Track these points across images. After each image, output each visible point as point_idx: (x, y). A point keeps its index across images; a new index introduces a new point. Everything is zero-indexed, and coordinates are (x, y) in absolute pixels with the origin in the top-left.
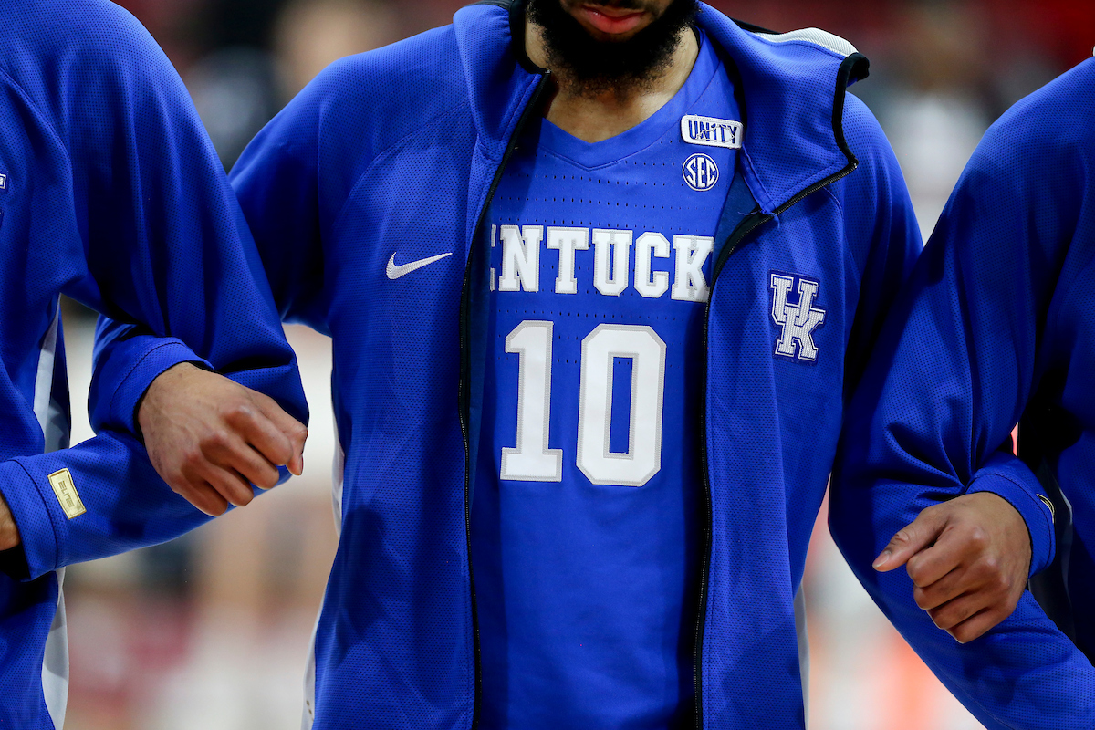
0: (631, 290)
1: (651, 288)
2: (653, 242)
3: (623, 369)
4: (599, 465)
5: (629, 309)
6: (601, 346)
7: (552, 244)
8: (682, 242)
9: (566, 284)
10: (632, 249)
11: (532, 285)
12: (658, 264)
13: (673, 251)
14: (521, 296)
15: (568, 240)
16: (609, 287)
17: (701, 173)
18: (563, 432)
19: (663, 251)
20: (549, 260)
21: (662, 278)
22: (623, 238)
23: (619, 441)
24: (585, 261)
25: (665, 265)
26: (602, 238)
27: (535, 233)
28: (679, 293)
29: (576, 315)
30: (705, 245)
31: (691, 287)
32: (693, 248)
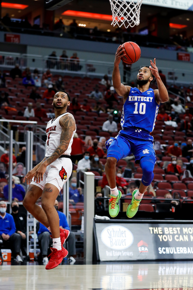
1: (145, 100)
2: (145, 97)
3: (143, 106)
4: (141, 113)
5: (143, 102)
6: (141, 104)
9: (139, 100)
11: (136, 100)
12: (145, 99)
15: (139, 97)
16: (142, 100)
18: (138, 110)
19: (146, 98)
20: (138, 99)
21: (146, 100)
22: (143, 97)
23: (142, 111)
24: (140, 99)
26: (142, 97)
27: (137, 97)
28: (147, 101)
29: (139, 102)
30: (149, 98)
31: (148, 101)
32: (148, 98)
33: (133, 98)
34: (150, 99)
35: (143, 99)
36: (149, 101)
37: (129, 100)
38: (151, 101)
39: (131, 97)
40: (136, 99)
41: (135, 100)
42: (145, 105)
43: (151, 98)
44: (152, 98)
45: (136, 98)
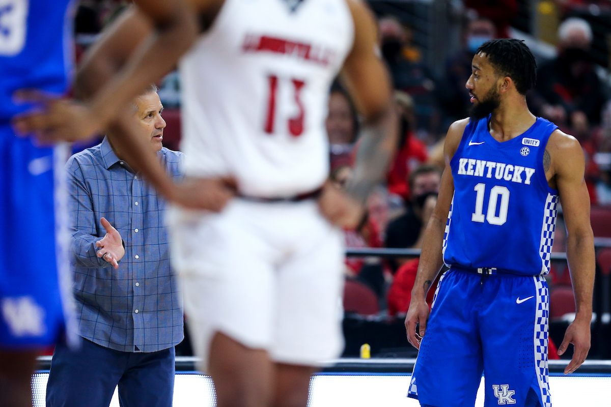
0: (503, 178)
1: (508, 178)
2: (510, 167)
3: (500, 197)
4: (492, 220)
5: (502, 183)
6: (496, 191)
7: (487, 166)
8: (517, 168)
9: (489, 175)
10: (505, 168)
11: (481, 175)
12: (509, 172)
13: (514, 170)
14: (479, 177)
15: (491, 165)
16: (498, 177)
17: (525, 151)
18: (485, 211)
19: (512, 170)
20: (486, 169)
21: (510, 176)
22: (503, 165)
23: (497, 214)
24: (494, 170)
25: (511, 173)
26: (499, 165)
27: (484, 163)
28: (514, 180)
29: (491, 183)
30: (522, 169)
31: (517, 179)
32: (519, 170)
33: (472, 167)
34: (523, 175)
35: (502, 170)
36: (520, 181)
37: (460, 172)
38: (528, 182)
39: (466, 160)
40: (480, 172)
41: (476, 174)
42: (505, 192)
43: (530, 172)
44: (533, 171)
45: (481, 167)
